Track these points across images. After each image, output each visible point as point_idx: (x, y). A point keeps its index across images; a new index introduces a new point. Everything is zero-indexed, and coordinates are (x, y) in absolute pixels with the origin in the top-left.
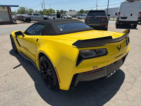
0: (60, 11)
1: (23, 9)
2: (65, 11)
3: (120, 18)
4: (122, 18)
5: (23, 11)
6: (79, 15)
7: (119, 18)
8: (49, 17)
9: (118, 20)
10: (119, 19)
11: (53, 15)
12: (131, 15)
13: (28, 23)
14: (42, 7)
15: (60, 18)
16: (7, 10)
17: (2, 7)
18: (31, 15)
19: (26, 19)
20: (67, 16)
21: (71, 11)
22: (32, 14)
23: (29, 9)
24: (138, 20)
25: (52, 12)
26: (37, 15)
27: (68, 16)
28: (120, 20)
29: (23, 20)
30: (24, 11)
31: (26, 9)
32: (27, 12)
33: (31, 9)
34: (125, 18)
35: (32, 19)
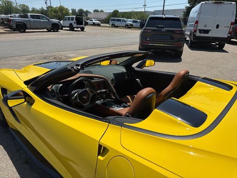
0: (77, 11)
1: (8, 5)
2: (87, 11)
3: (198, 31)
4: (201, 31)
5: (8, 8)
6: (114, 20)
7: (195, 31)
8: (61, 22)
9: (194, 35)
10: (195, 33)
11: (69, 20)
12: (218, 26)
13: (21, 32)
14: (46, 3)
15: (82, 24)
18: (26, 17)
19: (17, 25)
20: (92, 20)
21: (96, 11)
22: (29, 16)
23: (20, 5)
24: (229, 35)
25: (64, 12)
26: (38, 17)
27: (94, 21)
28: (198, 34)
29: (11, 27)
30: (11, 7)
31: (14, 5)
32: (17, 11)
33: (24, 5)
34: (207, 32)
35: (28, 26)
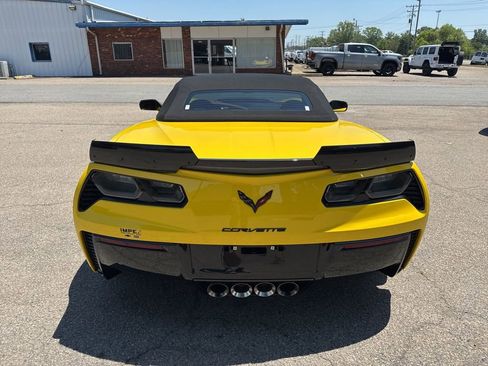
1: (347, 30)
5: (345, 36)
8: (410, 58)
11: (425, 53)
14: (410, 21)
15: (452, 62)
16: (275, 36)
17: (264, 27)
19: (322, 64)
22: (346, 48)
23: (367, 29)
30: (350, 34)
31: (357, 30)
32: (359, 39)
33: (374, 29)
35: (340, 65)
